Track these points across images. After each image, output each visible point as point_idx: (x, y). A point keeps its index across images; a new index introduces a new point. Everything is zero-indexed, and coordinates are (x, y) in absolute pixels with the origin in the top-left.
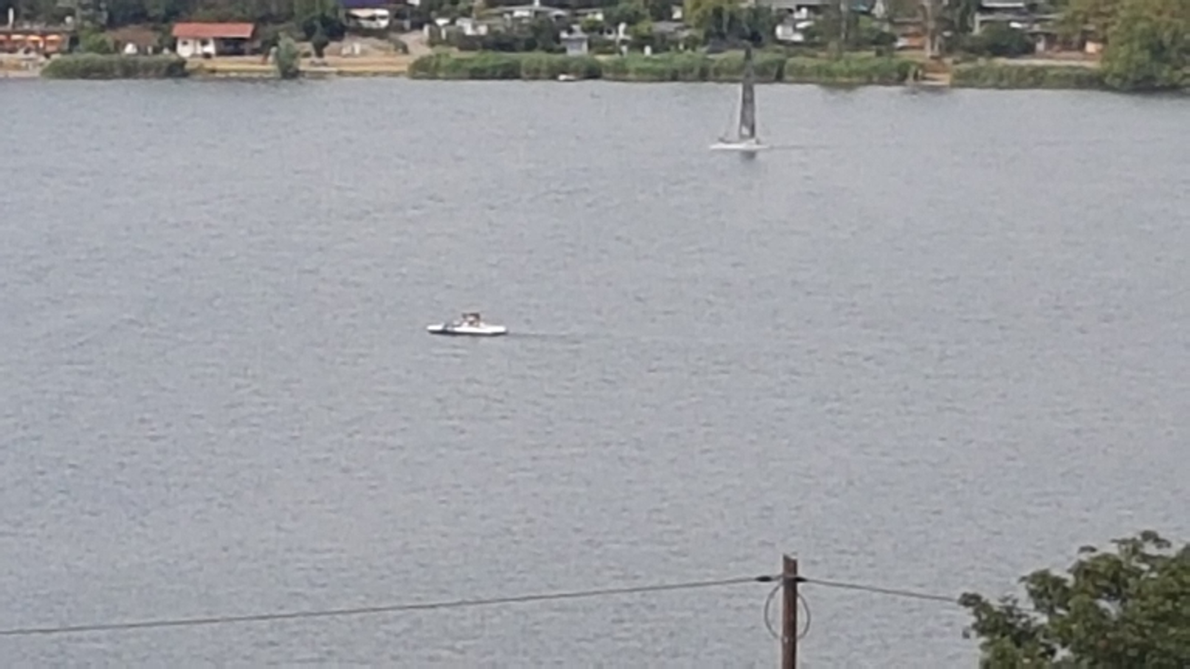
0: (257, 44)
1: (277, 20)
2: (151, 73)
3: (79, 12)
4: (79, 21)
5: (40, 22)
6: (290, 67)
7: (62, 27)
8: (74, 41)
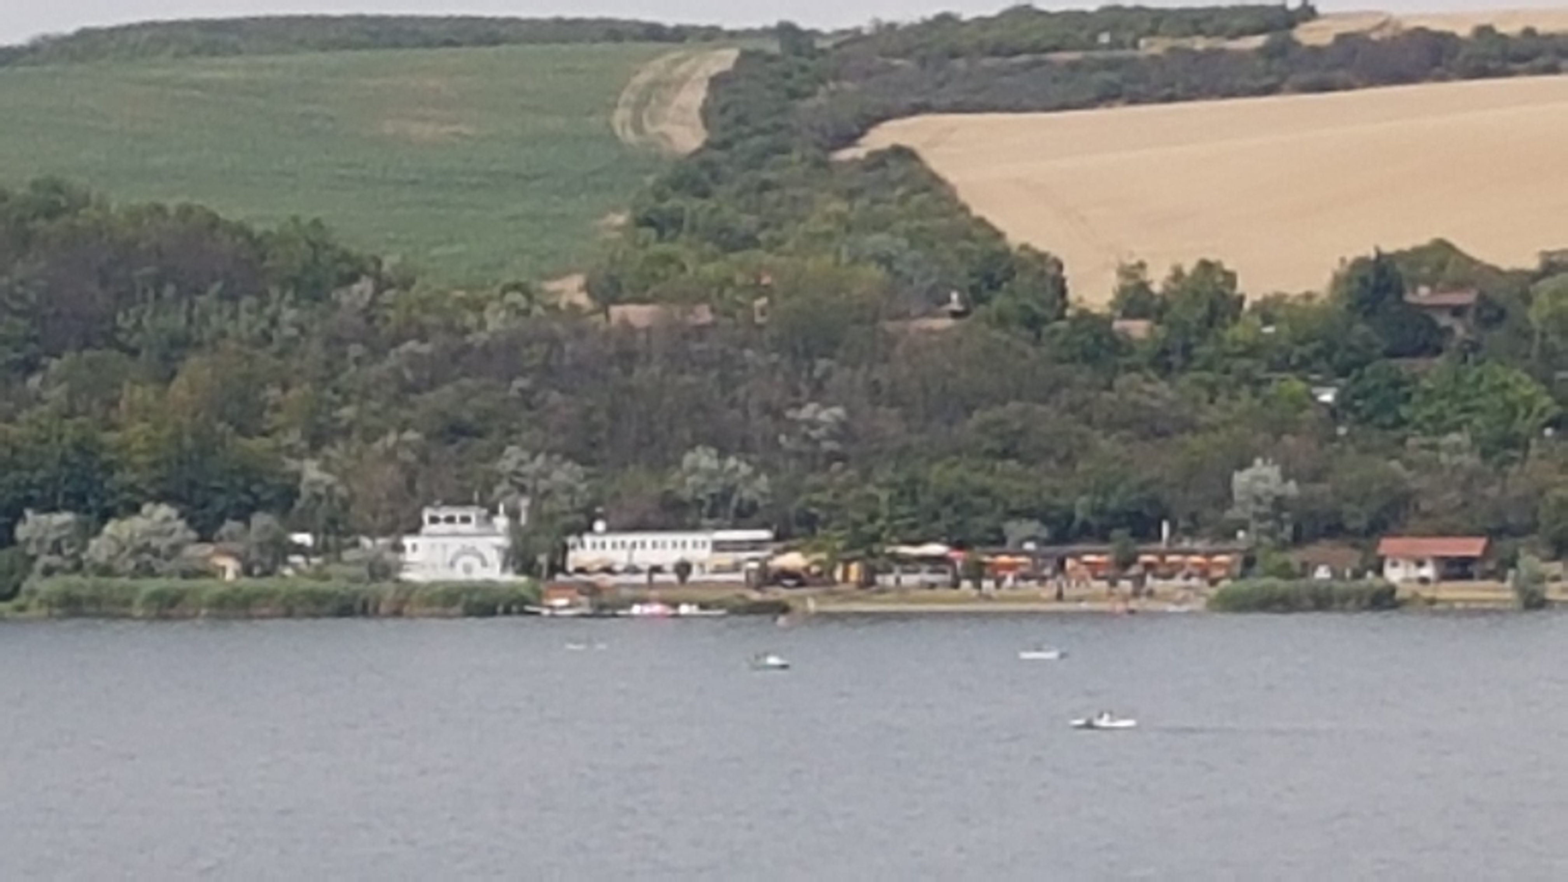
0: (1491, 565)
1: (1516, 532)
2: (1351, 604)
3: (1254, 525)
4: (1254, 537)
5: (1202, 537)
6: (1533, 594)
7: (1232, 545)
8: (1249, 562)
